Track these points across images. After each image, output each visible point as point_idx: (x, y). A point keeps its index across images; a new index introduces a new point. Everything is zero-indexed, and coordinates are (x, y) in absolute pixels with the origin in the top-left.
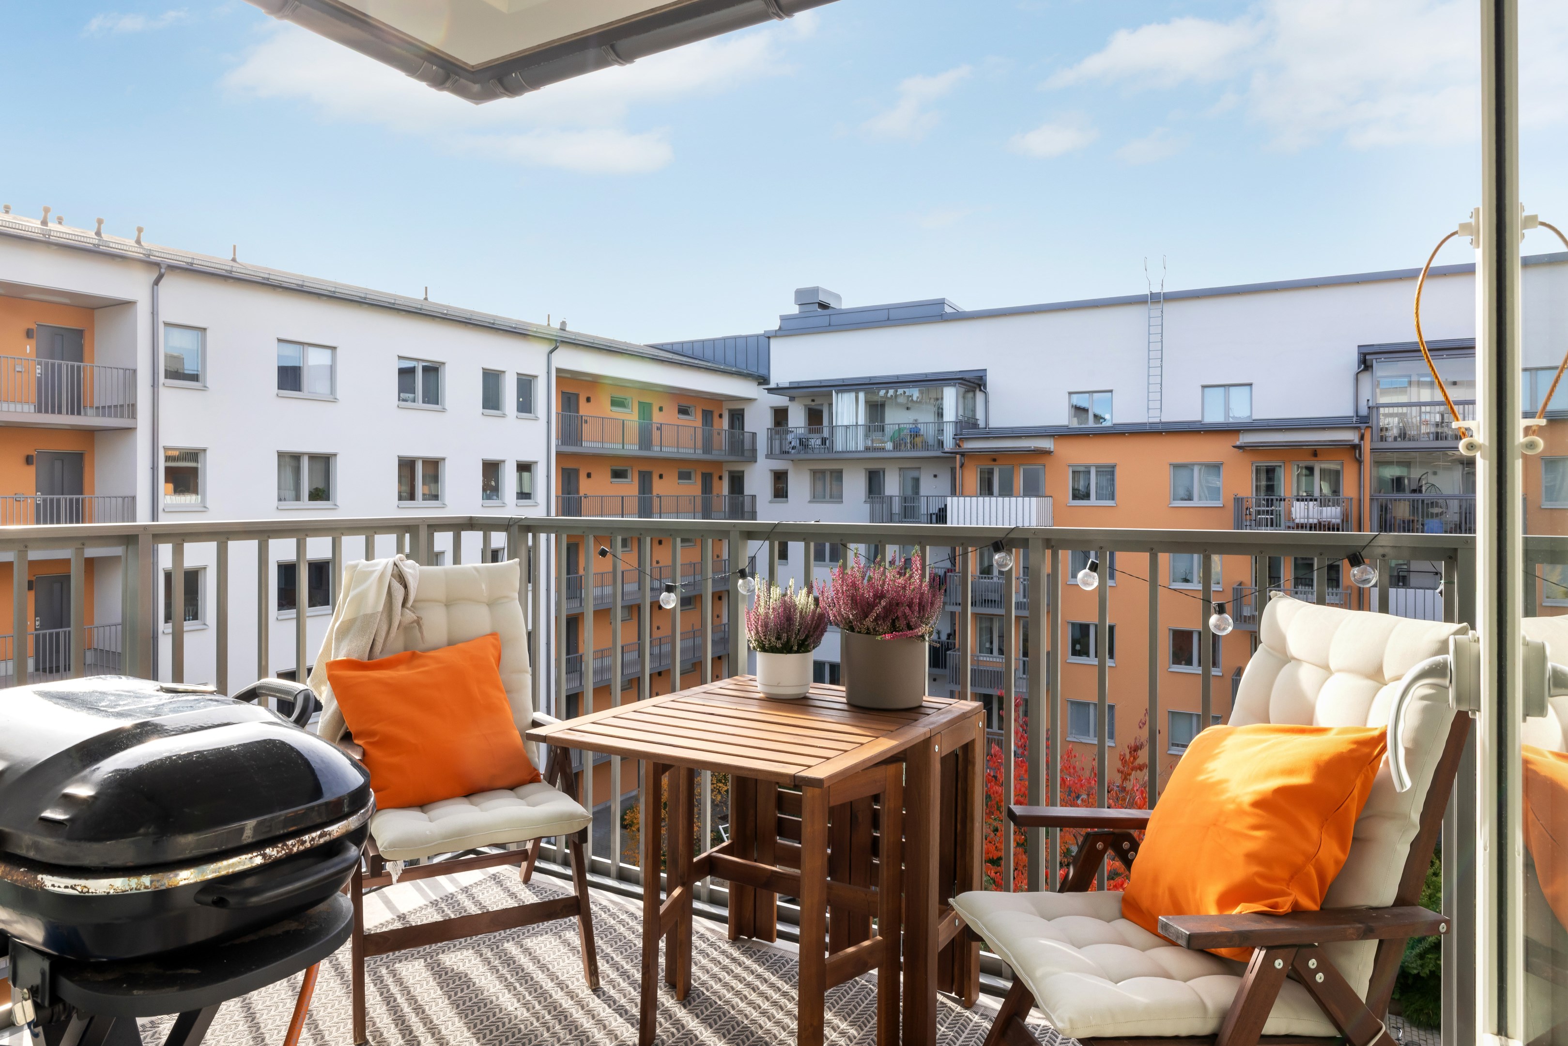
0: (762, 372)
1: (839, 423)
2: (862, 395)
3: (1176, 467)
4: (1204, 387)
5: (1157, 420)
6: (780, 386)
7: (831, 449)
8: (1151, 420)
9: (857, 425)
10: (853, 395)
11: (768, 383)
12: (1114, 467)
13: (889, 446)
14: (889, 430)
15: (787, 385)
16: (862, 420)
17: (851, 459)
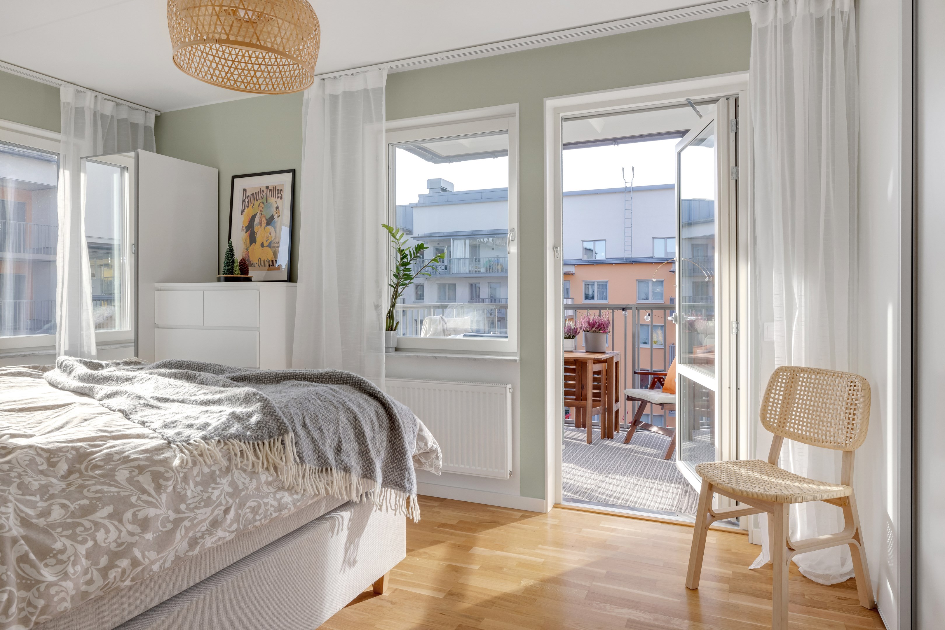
0: (409, 227)
1: (455, 257)
2: (467, 242)
3: (640, 282)
4: (654, 238)
5: (630, 256)
6: (420, 236)
7: (450, 272)
8: (626, 256)
9: (465, 258)
10: (462, 241)
11: (412, 234)
12: (607, 282)
13: (483, 270)
14: (483, 261)
15: (423, 235)
16: (467, 256)
17: (461, 277)
